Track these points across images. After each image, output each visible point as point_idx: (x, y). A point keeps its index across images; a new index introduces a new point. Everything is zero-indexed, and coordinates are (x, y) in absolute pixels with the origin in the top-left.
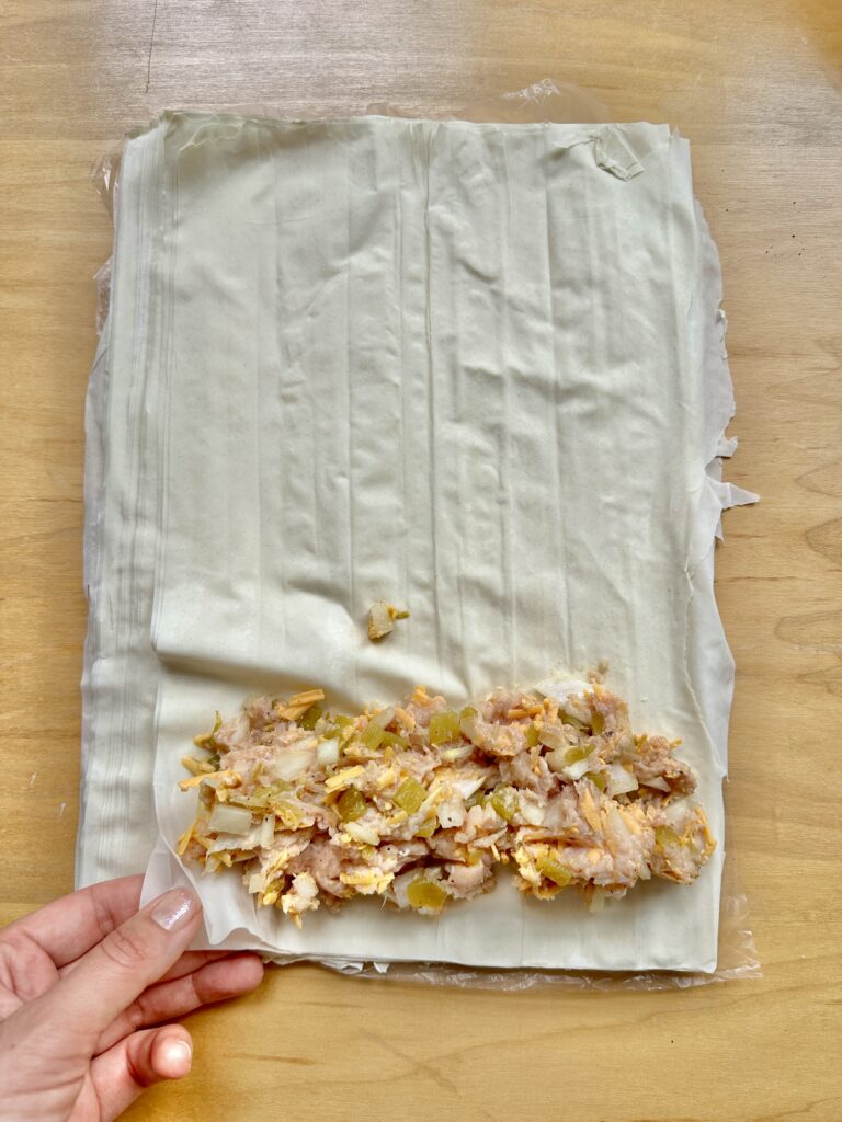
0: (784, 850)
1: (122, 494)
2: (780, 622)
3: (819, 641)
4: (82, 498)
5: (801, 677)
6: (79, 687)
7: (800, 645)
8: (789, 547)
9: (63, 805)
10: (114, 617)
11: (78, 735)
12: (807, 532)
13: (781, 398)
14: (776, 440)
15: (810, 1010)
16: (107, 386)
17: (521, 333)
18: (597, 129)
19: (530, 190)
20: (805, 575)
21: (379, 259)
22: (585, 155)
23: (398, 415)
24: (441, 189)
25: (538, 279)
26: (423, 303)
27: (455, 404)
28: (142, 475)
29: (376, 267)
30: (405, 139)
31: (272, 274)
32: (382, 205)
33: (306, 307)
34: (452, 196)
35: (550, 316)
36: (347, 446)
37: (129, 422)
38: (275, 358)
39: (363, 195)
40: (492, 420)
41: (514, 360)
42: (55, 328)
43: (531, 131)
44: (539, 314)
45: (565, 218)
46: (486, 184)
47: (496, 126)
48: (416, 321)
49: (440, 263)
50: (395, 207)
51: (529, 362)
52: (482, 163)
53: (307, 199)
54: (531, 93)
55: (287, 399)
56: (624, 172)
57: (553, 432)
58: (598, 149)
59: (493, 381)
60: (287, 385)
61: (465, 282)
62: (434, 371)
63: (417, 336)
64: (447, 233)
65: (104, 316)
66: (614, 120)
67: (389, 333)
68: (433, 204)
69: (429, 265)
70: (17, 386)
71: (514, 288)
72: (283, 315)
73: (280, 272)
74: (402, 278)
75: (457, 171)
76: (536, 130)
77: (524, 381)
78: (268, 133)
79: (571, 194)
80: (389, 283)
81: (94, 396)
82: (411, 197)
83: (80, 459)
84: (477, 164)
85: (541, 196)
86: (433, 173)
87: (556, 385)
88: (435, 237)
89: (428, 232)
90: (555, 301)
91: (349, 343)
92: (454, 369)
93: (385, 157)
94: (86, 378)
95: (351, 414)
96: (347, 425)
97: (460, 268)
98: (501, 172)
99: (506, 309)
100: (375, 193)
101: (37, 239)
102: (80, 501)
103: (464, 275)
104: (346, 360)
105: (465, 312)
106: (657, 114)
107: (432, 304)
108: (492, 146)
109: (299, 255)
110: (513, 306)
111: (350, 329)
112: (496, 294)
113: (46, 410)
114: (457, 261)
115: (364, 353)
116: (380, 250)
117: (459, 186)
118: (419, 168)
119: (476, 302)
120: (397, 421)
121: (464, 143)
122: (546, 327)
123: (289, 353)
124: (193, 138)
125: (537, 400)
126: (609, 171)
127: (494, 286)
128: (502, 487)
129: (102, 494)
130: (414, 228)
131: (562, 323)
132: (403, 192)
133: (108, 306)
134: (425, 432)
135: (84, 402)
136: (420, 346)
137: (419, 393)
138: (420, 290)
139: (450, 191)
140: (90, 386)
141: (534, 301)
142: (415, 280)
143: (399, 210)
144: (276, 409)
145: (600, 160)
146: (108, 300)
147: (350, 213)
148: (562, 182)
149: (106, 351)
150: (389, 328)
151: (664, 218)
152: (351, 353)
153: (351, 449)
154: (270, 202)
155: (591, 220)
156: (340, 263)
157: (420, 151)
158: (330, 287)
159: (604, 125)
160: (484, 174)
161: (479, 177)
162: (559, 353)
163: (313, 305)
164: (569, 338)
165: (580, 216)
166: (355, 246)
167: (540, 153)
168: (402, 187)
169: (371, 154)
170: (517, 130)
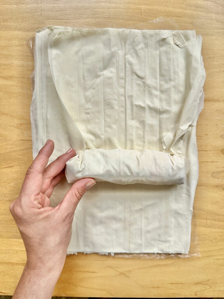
0: (209, 226)
1: (42, 140)
2: (213, 173)
3: (222, 177)
4: (31, 140)
7: (217, 178)
8: (217, 154)
12: (222, 150)
13: (219, 113)
15: (211, 261)
16: (36, 109)
17: (151, 94)
18: (175, 32)
19: (155, 50)
20: (221, 161)
21: (112, 72)
22: (171, 41)
23: (117, 118)
24: (129, 50)
25: (156, 78)
26: (124, 85)
27: (132, 115)
28: (47, 135)
29: (110, 75)
30: (119, 34)
31: (81, 76)
32: (113, 56)
33: (92, 86)
34: (132, 52)
35: (159, 89)
36: (104, 127)
37: (43, 120)
38: (83, 101)
39: (106, 52)
40: (142, 119)
41: (148, 102)
42: (20, 91)
43: (155, 32)
44: (156, 89)
45: (165, 60)
46: (142, 48)
47: (146, 31)
48: (122, 91)
49: (129, 73)
50: (116, 56)
51: (152, 103)
53: (91, 53)
54: (156, 21)
55: (88, 113)
56: (182, 46)
57: (158, 123)
58: (175, 38)
59: (142, 108)
60: (87, 109)
61: (135, 79)
62: (127, 105)
63: (122, 95)
64: (131, 64)
65: (33, 89)
66: (180, 29)
67: (114, 94)
68: (127, 55)
69: (125, 73)
70: (11, 108)
71: (150, 81)
72: (85, 89)
73: (84, 76)
74: (118, 78)
75: (134, 44)
76: (157, 32)
77: (151, 108)
78: (79, 33)
79: (166, 52)
80: (115, 79)
81: (33, 112)
82: (121, 53)
84: (140, 42)
85: (158, 52)
86: (127, 45)
87: (160, 110)
88: (127, 65)
89: (125, 64)
90: (160, 85)
91: (104, 97)
92: (132, 105)
93: (113, 40)
94: (29, 105)
95: (104, 118)
96: (104, 121)
97: (134, 75)
98: (147, 45)
99: (147, 87)
100: (110, 52)
101: (12, 63)
103: (135, 77)
104: (103, 103)
105: (135, 88)
106: (193, 26)
107: (126, 86)
108: (144, 36)
109: (89, 71)
110: (149, 87)
111: (104, 93)
112: (144, 83)
113: (19, 115)
114: (134, 73)
115: (108, 100)
116: (113, 70)
117: (134, 49)
118: (123, 44)
119: (138, 85)
120: (117, 120)
121: (136, 36)
122: (157, 93)
123: (88, 100)
124: (57, 35)
125: (154, 114)
126: (177, 45)
127: (144, 80)
128: (144, 138)
129: (37, 139)
130: (121, 63)
131: (162, 92)
133: (34, 85)
134: (124, 123)
135: (30, 113)
136: (123, 98)
137: (122, 112)
138: (123, 81)
140: (31, 109)
141: (155, 85)
142: (122, 78)
144: (84, 116)
145: (175, 42)
146: (34, 83)
147: (103, 58)
148: (163, 49)
149: (35, 99)
150: (115, 93)
152: (104, 100)
154: (80, 54)
155: (172, 61)
156: (101, 73)
157: (124, 39)
158: (98, 80)
159: (177, 31)
160: (142, 45)
161: (140, 46)
162: (161, 100)
164: (164, 96)
165: (169, 59)
166: (105, 68)
167: (158, 39)
168: (118, 50)
169: (109, 40)
170: (152, 32)
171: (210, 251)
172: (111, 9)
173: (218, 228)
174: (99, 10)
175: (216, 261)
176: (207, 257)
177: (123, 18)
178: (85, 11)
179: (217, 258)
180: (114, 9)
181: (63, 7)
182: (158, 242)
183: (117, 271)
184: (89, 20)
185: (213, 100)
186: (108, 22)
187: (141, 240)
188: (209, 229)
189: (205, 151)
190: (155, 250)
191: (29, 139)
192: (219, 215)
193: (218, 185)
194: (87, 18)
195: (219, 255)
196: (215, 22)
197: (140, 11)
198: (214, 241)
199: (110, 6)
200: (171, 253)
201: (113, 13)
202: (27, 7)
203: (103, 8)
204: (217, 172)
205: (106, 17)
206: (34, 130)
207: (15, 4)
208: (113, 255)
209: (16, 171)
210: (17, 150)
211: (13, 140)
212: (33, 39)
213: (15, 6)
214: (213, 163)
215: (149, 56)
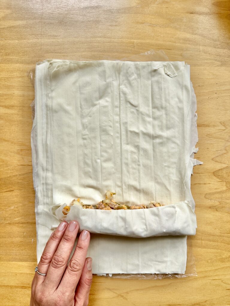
0: (204, 247)
1: (42, 164)
2: (206, 194)
3: (215, 199)
4: (32, 165)
5: (210, 207)
6: (34, 212)
7: (210, 200)
8: (209, 176)
9: (33, 240)
10: (42, 195)
11: (35, 223)
12: (214, 172)
13: (210, 138)
14: (208, 149)
15: (207, 281)
16: (36, 136)
17: (144, 121)
18: (165, 63)
19: (147, 80)
20: (213, 183)
21: (107, 101)
22: (162, 71)
23: (112, 143)
24: (123, 81)
25: (148, 106)
26: (119, 113)
27: (127, 140)
28: (47, 160)
29: (106, 104)
30: (113, 66)
31: (79, 105)
32: (108, 86)
33: (88, 114)
34: (126, 83)
35: (151, 116)
36: (100, 151)
37: (43, 145)
38: (80, 128)
39: (102, 83)
40: (136, 144)
41: (142, 129)
42: (21, 119)
43: (147, 63)
44: (149, 116)
45: (156, 89)
46: (135, 79)
47: (138, 63)
48: (117, 118)
49: (123, 102)
50: (111, 87)
51: (146, 129)
52: (134, 73)
53: (87, 84)
54: (148, 53)
55: (84, 139)
56: (172, 76)
57: (152, 147)
58: (165, 69)
59: (137, 134)
60: (84, 135)
61: (129, 107)
62: (122, 131)
63: (117, 122)
64: (125, 94)
65: (34, 117)
66: (170, 61)
67: (110, 122)
68: (121, 85)
69: (120, 102)
70: (12, 135)
71: (143, 109)
72: (82, 117)
73: (81, 105)
74: (113, 106)
75: (127, 75)
76: (149, 63)
77: (144, 134)
78: (76, 65)
79: (158, 82)
80: (110, 108)
81: (33, 138)
82: (115, 83)
83: (30, 154)
84: (133, 73)
85: (150, 82)
86: (121, 76)
87: (153, 135)
88: (122, 95)
89: (120, 93)
90: (153, 112)
91: (100, 124)
92: (127, 131)
93: (108, 72)
94: (30, 132)
95: (100, 143)
96: (100, 146)
97: (128, 103)
98: (139, 76)
99: (140, 115)
100: (105, 83)
101: (14, 93)
102: (31, 165)
103: (129, 105)
104: (99, 129)
105: (130, 115)
106: (183, 58)
107: (121, 113)
108: (137, 68)
109: (86, 100)
110: (142, 114)
111: (100, 121)
112: (137, 110)
113: (20, 141)
114: (128, 102)
115: (103, 127)
116: (107, 99)
117: (128, 80)
118: (117, 75)
119: (132, 112)
120: (112, 145)
121: (129, 68)
122: (150, 120)
123: (84, 126)
124: (56, 68)
125: (148, 139)
126: (168, 75)
127: (137, 108)
128: (139, 161)
129: (37, 164)
130: (116, 93)
131: (154, 118)
132: (113, 82)
133: (35, 113)
134: (119, 147)
135: (30, 139)
136: (118, 125)
137: (118, 137)
138: (117, 109)
139: (125, 82)
140: (32, 135)
141: (148, 113)
142: (117, 107)
143: (112, 87)
144: (81, 142)
145: (166, 72)
146: (35, 112)
147: (99, 88)
148: (155, 78)
149: (35, 126)
150: (110, 120)
151: (182, 89)
152: (100, 127)
153: (101, 152)
154: (77, 84)
155: (163, 90)
156: (97, 102)
157: (118, 70)
158: (94, 109)
159: (167, 62)
160: (135, 76)
161: (133, 77)
162: (153, 126)
163: (90, 114)
164: (156, 123)
165: (160, 89)
166: (100, 98)
167: (150, 70)
168: (113, 81)
169: (104, 72)
170: (144, 63)
171: (206, 271)
172: (106, 44)
173: (213, 249)
174: (95, 44)
175: (212, 281)
176: (203, 277)
177: (117, 51)
178: (82, 45)
179: (214, 279)
180: (109, 43)
181: (61, 42)
182: (155, 263)
183: (114, 293)
184: (86, 53)
185: (203, 125)
186: (103, 55)
187: (138, 261)
188: (204, 249)
189: (197, 173)
190: (153, 271)
191: (30, 164)
192: (213, 236)
193: (211, 206)
194: (83, 52)
195: (215, 275)
196: (203, 53)
197: (132, 44)
198: (209, 261)
199: (105, 40)
200: (168, 273)
201: (108, 47)
202: (28, 42)
203: (99, 42)
204: (210, 193)
205: (101, 50)
206: (34, 155)
207: (16, 40)
208: (111, 276)
209: (16, 195)
210: (17, 175)
211: (13, 165)
212: (34, 71)
213: (17, 41)
214: (205, 185)
215: (141, 86)
